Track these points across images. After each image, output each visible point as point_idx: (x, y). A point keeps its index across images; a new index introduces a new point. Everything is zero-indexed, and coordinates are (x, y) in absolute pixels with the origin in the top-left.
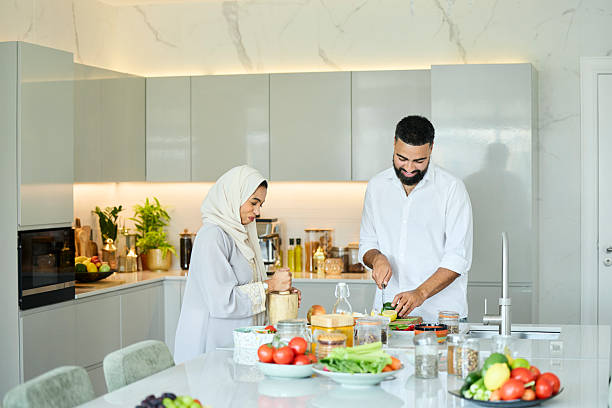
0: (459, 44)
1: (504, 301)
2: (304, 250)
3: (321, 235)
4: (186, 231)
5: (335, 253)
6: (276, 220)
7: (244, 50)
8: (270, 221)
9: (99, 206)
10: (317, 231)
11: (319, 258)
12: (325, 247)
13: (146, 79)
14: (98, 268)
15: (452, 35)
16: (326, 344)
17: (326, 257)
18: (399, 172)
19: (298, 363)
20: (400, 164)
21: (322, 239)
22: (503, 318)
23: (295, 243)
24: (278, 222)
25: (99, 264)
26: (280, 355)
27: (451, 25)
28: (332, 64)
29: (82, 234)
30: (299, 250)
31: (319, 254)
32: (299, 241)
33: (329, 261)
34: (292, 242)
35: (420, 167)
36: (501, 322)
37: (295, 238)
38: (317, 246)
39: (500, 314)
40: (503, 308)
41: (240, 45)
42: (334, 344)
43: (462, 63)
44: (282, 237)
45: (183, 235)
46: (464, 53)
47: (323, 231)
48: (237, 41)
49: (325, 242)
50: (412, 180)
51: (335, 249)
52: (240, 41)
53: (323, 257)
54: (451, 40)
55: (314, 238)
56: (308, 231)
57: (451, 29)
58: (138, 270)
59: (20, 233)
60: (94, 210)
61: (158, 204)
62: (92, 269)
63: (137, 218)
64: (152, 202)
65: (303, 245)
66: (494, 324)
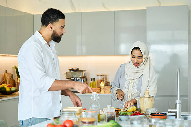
0: (158, 0)
2: (96, 83)
3: (103, 77)
5: (108, 84)
6: (85, 71)
7: (73, 4)
8: (82, 71)
9: (16, 65)
10: (101, 75)
11: (102, 86)
12: (104, 82)
13: (34, 15)
14: (10, 89)
16: (85, 123)
17: (105, 85)
21: (103, 78)
22: (177, 110)
23: (93, 80)
24: (86, 72)
25: (11, 87)
29: (7, 76)
30: (94, 83)
31: (102, 84)
32: (94, 79)
33: (106, 87)
34: (91, 80)
36: (176, 111)
37: (93, 78)
38: (101, 81)
39: (176, 108)
40: (178, 105)
42: (90, 123)
44: (87, 77)
47: (104, 75)
49: (104, 79)
51: (109, 83)
53: (104, 86)
55: (100, 78)
56: (98, 75)
60: (14, 67)
62: (8, 89)
65: (96, 81)
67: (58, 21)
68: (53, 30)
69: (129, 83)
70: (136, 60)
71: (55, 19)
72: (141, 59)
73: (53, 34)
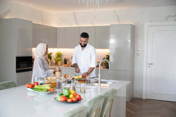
1: (99, 75)
13: (57, 28)
18: (81, 44)
20: (81, 42)
35: (85, 43)
40: (99, 77)
45: (65, 59)
50: (84, 46)
58: (56, 65)
59: (16, 57)
63: (56, 55)
64: (59, 52)
66: (97, 80)
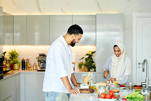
0: (100, 8)
4: (23, 59)
7: (40, 8)
14: (6, 70)
15: (98, 6)
19: (112, 98)
25: (6, 68)
26: (108, 96)
27: (98, 3)
28: (65, 13)
36: (146, 84)
39: (146, 82)
40: (147, 80)
41: (39, 7)
42: (117, 92)
43: (101, 13)
45: (22, 60)
46: (101, 11)
48: (38, 6)
52: (39, 6)
54: (98, 7)
57: (98, 4)
61: (15, 51)
62: (4, 70)
63: (9, 55)
67: (78, 35)
68: (73, 39)
69: (114, 67)
70: (117, 53)
71: (77, 33)
72: (119, 52)
73: (72, 41)
